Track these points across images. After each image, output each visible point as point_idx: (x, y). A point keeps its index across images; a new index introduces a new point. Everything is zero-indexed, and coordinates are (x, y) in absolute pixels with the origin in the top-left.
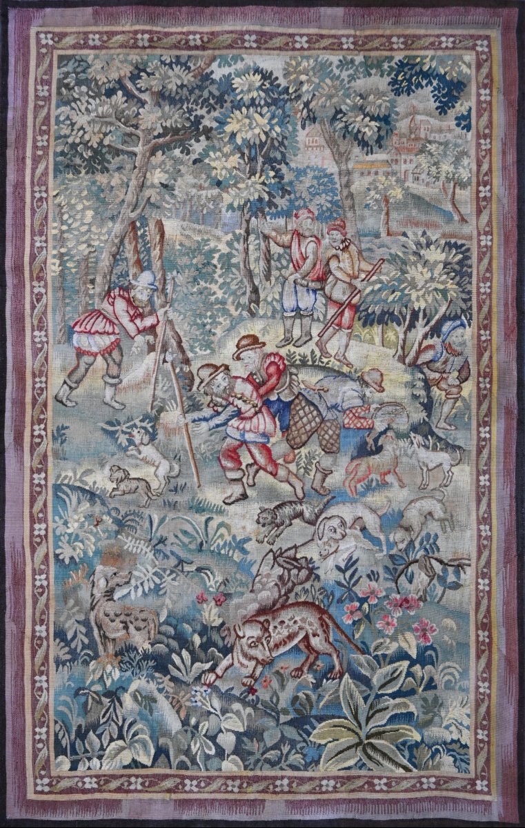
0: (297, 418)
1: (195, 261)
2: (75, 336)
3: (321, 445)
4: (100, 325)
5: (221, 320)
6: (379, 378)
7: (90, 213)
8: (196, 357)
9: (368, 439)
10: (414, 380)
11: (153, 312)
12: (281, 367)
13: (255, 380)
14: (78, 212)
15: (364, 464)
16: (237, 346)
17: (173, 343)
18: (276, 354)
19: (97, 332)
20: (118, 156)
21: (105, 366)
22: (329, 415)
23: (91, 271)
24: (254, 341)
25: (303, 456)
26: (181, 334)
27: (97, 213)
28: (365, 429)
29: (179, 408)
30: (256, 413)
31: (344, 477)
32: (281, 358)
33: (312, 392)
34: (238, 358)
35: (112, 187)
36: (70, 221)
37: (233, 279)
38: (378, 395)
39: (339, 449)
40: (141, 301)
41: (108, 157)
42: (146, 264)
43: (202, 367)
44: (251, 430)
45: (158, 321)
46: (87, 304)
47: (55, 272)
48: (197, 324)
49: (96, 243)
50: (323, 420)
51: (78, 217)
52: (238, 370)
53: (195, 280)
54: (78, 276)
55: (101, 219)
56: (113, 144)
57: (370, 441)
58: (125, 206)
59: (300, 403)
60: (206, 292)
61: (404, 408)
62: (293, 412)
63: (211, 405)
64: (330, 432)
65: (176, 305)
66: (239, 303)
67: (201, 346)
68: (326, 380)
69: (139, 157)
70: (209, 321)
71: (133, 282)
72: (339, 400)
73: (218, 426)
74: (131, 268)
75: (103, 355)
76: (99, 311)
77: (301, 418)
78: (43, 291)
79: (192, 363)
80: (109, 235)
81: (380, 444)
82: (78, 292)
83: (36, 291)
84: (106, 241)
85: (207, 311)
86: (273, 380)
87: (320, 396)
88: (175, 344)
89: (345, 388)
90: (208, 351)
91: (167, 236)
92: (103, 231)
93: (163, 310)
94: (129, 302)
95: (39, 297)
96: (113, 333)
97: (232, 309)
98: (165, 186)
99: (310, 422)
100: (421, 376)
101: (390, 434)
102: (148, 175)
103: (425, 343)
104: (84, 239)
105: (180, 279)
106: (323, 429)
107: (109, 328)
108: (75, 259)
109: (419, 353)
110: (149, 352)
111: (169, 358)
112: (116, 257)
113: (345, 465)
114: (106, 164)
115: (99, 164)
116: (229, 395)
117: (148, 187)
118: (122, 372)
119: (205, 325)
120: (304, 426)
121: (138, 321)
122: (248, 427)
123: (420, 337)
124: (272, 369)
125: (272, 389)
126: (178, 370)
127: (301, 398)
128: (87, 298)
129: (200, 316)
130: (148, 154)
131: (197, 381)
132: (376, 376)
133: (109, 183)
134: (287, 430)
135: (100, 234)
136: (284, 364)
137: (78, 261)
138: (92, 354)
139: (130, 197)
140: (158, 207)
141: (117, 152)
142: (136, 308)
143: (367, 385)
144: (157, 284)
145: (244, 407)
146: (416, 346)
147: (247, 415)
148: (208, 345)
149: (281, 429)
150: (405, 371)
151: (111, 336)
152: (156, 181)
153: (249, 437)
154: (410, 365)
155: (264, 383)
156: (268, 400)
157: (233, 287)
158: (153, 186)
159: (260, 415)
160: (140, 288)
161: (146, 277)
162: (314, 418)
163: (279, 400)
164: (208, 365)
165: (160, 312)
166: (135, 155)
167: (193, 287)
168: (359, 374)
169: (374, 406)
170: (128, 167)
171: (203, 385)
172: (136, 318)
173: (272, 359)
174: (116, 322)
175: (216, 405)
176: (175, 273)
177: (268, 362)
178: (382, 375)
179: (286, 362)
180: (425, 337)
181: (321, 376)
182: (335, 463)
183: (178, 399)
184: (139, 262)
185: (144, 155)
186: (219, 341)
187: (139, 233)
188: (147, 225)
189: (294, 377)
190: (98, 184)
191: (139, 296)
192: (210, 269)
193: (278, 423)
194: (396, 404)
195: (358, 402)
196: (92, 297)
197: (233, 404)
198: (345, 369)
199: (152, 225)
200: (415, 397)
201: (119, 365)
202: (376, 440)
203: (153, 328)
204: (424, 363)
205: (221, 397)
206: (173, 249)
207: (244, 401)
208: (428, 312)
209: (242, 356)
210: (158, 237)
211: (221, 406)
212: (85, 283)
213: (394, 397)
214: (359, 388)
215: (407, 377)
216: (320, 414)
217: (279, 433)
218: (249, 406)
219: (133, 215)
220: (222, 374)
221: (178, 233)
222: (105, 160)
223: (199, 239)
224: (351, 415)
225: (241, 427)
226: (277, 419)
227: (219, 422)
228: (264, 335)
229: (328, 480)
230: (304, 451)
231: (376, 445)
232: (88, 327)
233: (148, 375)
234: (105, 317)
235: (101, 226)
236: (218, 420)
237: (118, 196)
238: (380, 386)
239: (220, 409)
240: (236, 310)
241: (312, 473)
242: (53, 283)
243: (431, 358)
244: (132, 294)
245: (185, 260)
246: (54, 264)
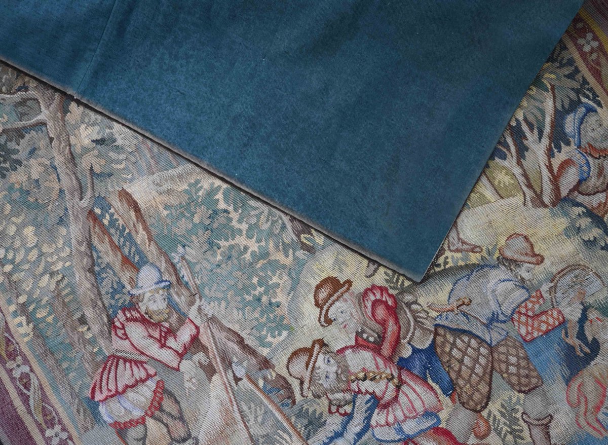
0: (456, 365)
1: (196, 219)
2: (102, 409)
3: (512, 386)
4: (126, 375)
5: (275, 279)
6: (525, 244)
7: (29, 231)
8: (274, 351)
9: (569, 341)
10: (573, 222)
11: (183, 319)
12: (390, 303)
13: (367, 340)
14: (13, 237)
15: (587, 378)
16: (317, 304)
17: (234, 347)
18: (373, 288)
19: (127, 387)
20: (23, 137)
21: (165, 430)
22: (494, 336)
23: (73, 306)
24: (334, 285)
25: (499, 416)
26: (236, 328)
27: (38, 226)
28: (555, 328)
29: (295, 437)
30: (398, 388)
31: (572, 415)
32: (382, 289)
33: (451, 315)
34: (329, 322)
35: (37, 181)
36: (10, 256)
37: (258, 217)
38: (540, 268)
39: (539, 377)
40: (159, 313)
41: (12, 145)
42: (137, 258)
43: (290, 360)
44: (406, 417)
45: (197, 328)
46: (92, 354)
47: (27, 335)
48: (249, 303)
49: (59, 266)
50: (492, 349)
51: (18, 244)
52: (339, 338)
53: (211, 244)
54: (60, 324)
55: (48, 232)
56: (9, 126)
57: (574, 341)
58: (68, 196)
59: (446, 340)
60: (234, 253)
61: (585, 268)
62: (446, 359)
63: (334, 409)
64: (513, 360)
65: (206, 291)
66: (284, 243)
67: (271, 331)
68: (459, 286)
69: (50, 124)
70: (262, 290)
71: (134, 292)
72: (494, 307)
73: (359, 435)
74: (121, 274)
75: (152, 416)
76: (114, 356)
77: (461, 362)
78: (26, 369)
79: (274, 361)
80: (70, 247)
81: (590, 338)
82: (72, 344)
83: (17, 374)
84: (70, 255)
85: (250, 278)
86: (391, 327)
87: (465, 315)
88: (236, 348)
89: (491, 285)
90: (285, 333)
91: (143, 207)
92: (60, 245)
93: (194, 309)
94: (144, 321)
95: (25, 380)
96: (149, 376)
97: (280, 257)
98: (100, 142)
99: (476, 361)
100: (580, 210)
101: (593, 315)
102: (73, 140)
103: (556, 163)
104: (41, 269)
105: (192, 253)
106: (500, 361)
107: (140, 373)
108: (44, 302)
109: (555, 180)
110: (210, 380)
111: (240, 372)
112: (94, 270)
113: (563, 396)
114: (14, 157)
115: (5, 161)
116: (349, 382)
117: (81, 156)
118: (191, 426)
119: (259, 300)
120: (472, 369)
121: (171, 342)
122: (400, 417)
123: (542, 158)
124: (381, 312)
125: (397, 341)
126: (261, 383)
127: (441, 331)
128: (89, 348)
129: (246, 289)
130: (59, 115)
131: (295, 384)
132: (520, 244)
133: (29, 178)
134: (454, 390)
135: (57, 250)
136: (391, 296)
137: (49, 303)
138: (137, 423)
139: (67, 182)
140: (110, 175)
141: (20, 133)
142: (158, 325)
143: (516, 263)
144: (166, 277)
145: (378, 388)
146: (545, 173)
147: (388, 396)
148: (279, 325)
149: (445, 393)
150: (554, 215)
151: (149, 382)
152: (86, 142)
153: (410, 427)
154: (554, 205)
155: (382, 338)
156: (402, 359)
157: (265, 226)
158: (86, 150)
159: (405, 388)
160: (148, 295)
161: (147, 277)
162: (477, 350)
163: (415, 351)
164: (295, 354)
165: (193, 313)
166: (44, 124)
167: (214, 255)
168: (497, 255)
169: (545, 288)
170: (42, 143)
171: (306, 385)
172: (166, 339)
173: (372, 298)
174: (143, 358)
175: (339, 406)
176: (180, 249)
177: (369, 304)
178: (526, 238)
179: (391, 291)
180: (550, 154)
181: (448, 287)
182: (548, 402)
183: (286, 425)
184: (126, 261)
185: (55, 119)
186: (290, 311)
187: (106, 222)
188: (110, 206)
189: (414, 307)
190: (17, 186)
191: (153, 307)
192: (221, 219)
193: (436, 387)
194: (571, 268)
195: (520, 295)
196: (93, 342)
197: (360, 392)
198: (474, 258)
199: (116, 202)
200: (590, 244)
201: (181, 418)
202: (581, 335)
203: (195, 339)
204: (571, 191)
205: (339, 391)
206: (160, 218)
207: (373, 379)
208: (531, 118)
209: (331, 315)
210: (133, 214)
211: (347, 403)
212: (74, 329)
213: (562, 259)
214: (509, 275)
215: (562, 223)
216: (481, 341)
217: (447, 400)
218: (383, 384)
219: (85, 203)
220: (321, 357)
221: (154, 193)
222: (9, 152)
223: (186, 187)
224: (523, 319)
225: (391, 419)
226: (430, 381)
227: (358, 429)
228: (341, 270)
229: (553, 432)
230: (494, 407)
231: (586, 343)
232: (112, 386)
233: (227, 411)
234: (125, 360)
235: (53, 240)
236: (355, 427)
237: (52, 189)
238: (535, 255)
239: (348, 409)
240: (287, 256)
241: (526, 434)
242: (34, 352)
243: (577, 179)
244: (143, 309)
245: (183, 226)
246: (20, 325)
